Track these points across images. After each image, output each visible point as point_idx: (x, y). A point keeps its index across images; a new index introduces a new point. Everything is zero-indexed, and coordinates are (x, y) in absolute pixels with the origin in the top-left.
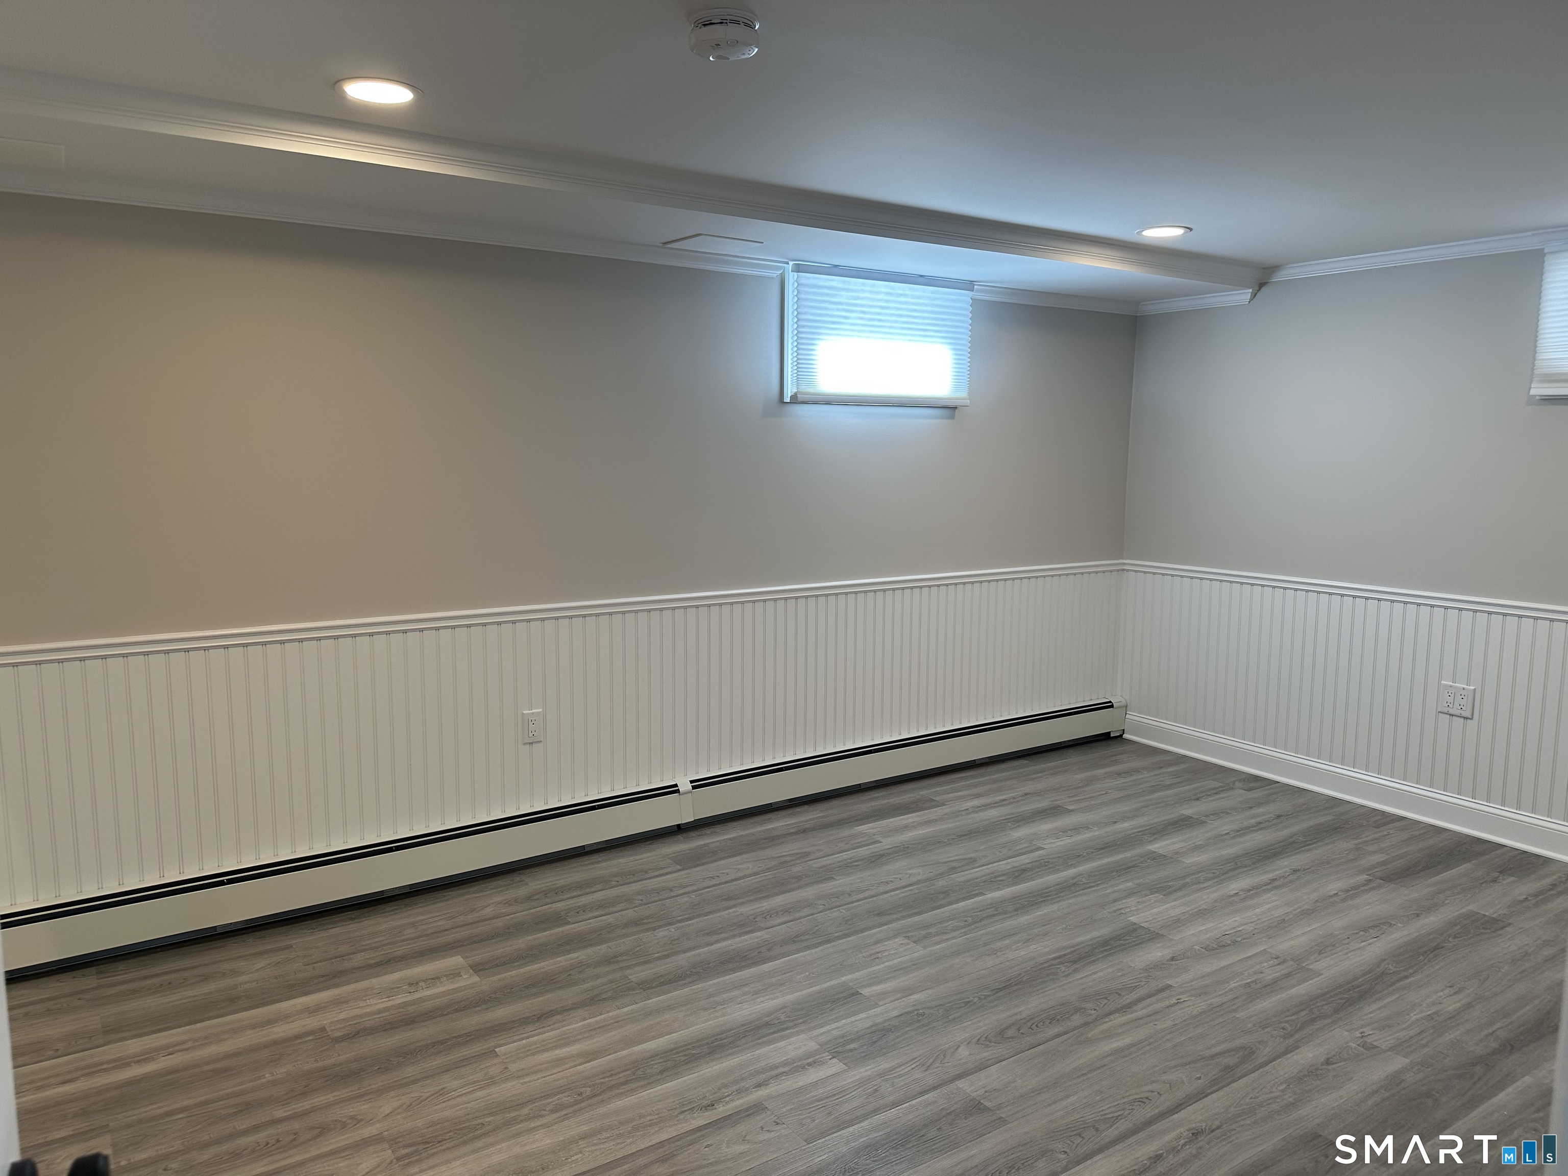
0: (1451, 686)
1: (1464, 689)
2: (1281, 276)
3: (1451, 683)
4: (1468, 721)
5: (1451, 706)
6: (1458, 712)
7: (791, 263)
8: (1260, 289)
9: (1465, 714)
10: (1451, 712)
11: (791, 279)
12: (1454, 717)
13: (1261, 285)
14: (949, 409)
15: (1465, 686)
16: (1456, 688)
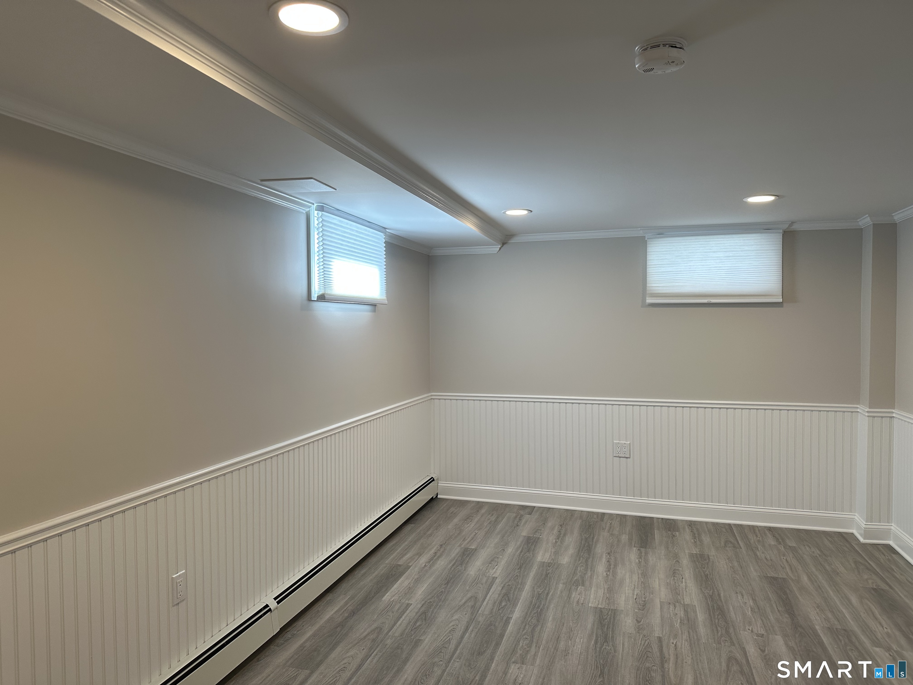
0: (619, 443)
1: (625, 443)
2: (513, 241)
3: (618, 442)
4: (628, 459)
5: (620, 453)
6: (623, 456)
7: (315, 205)
8: (503, 246)
9: (626, 456)
10: (620, 455)
11: (315, 215)
12: (621, 458)
13: (504, 244)
14: (373, 305)
15: (625, 442)
16: (621, 443)
